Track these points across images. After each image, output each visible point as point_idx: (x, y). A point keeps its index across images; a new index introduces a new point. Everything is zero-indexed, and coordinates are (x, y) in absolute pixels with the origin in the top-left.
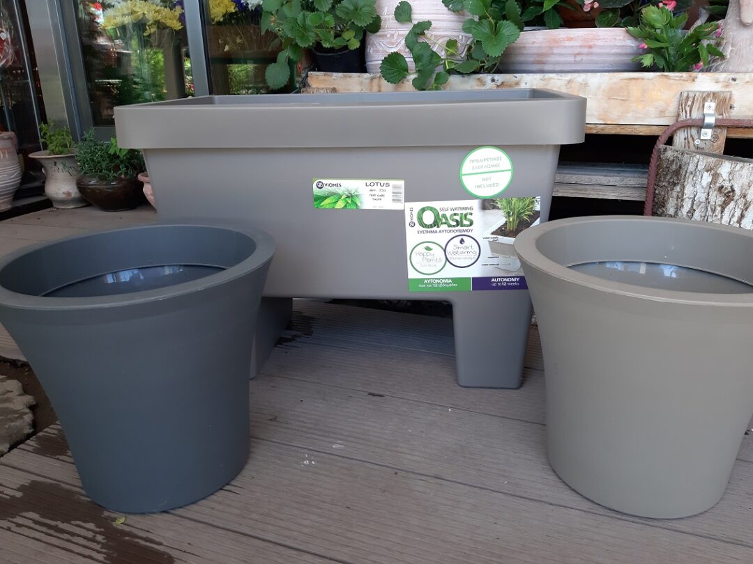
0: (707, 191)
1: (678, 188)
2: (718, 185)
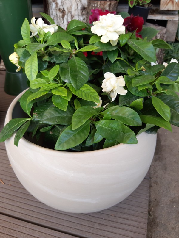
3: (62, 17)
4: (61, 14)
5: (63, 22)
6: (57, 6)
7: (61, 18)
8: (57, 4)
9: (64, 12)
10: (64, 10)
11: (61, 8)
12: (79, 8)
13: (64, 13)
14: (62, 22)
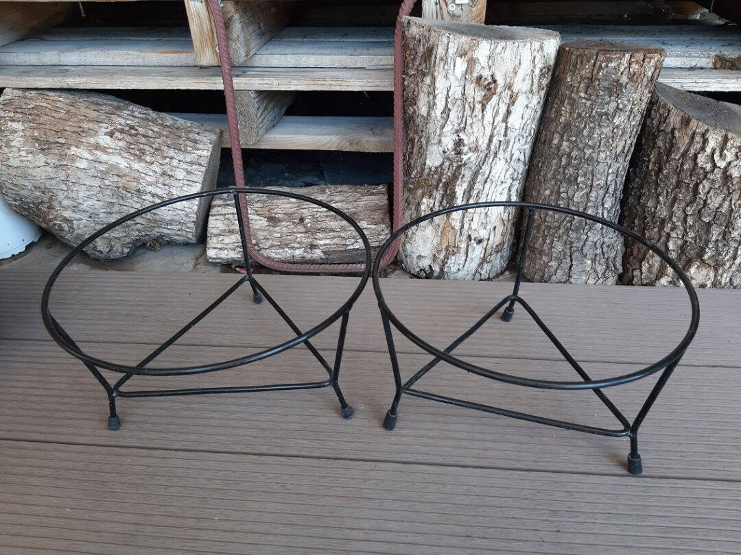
0: (462, 83)
1: (428, 80)
2: (475, 75)
3: (480, 102)
4: (479, 95)
5: (483, 117)
6: (469, 70)
7: (478, 106)
8: (472, 62)
9: (492, 86)
10: (495, 81)
11: (486, 73)
12: (537, 72)
13: (489, 89)
14: (480, 117)
